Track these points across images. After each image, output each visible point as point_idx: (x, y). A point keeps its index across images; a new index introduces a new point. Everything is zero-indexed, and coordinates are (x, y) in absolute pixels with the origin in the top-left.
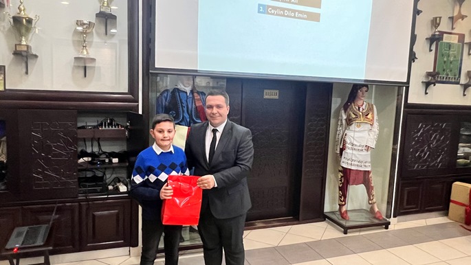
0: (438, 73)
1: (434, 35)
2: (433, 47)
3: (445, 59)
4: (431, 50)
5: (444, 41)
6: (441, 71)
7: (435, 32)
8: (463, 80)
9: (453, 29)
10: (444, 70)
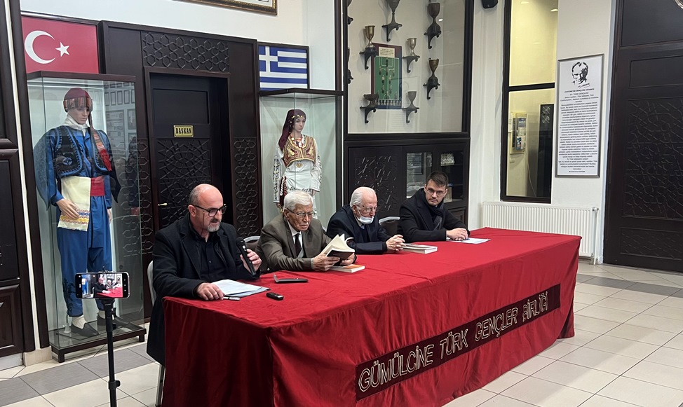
0: (377, 96)
1: (368, 49)
2: (369, 65)
3: (383, 78)
4: (366, 68)
5: (380, 55)
6: (380, 94)
7: (369, 45)
8: (405, 104)
9: (388, 40)
10: (383, 92)
